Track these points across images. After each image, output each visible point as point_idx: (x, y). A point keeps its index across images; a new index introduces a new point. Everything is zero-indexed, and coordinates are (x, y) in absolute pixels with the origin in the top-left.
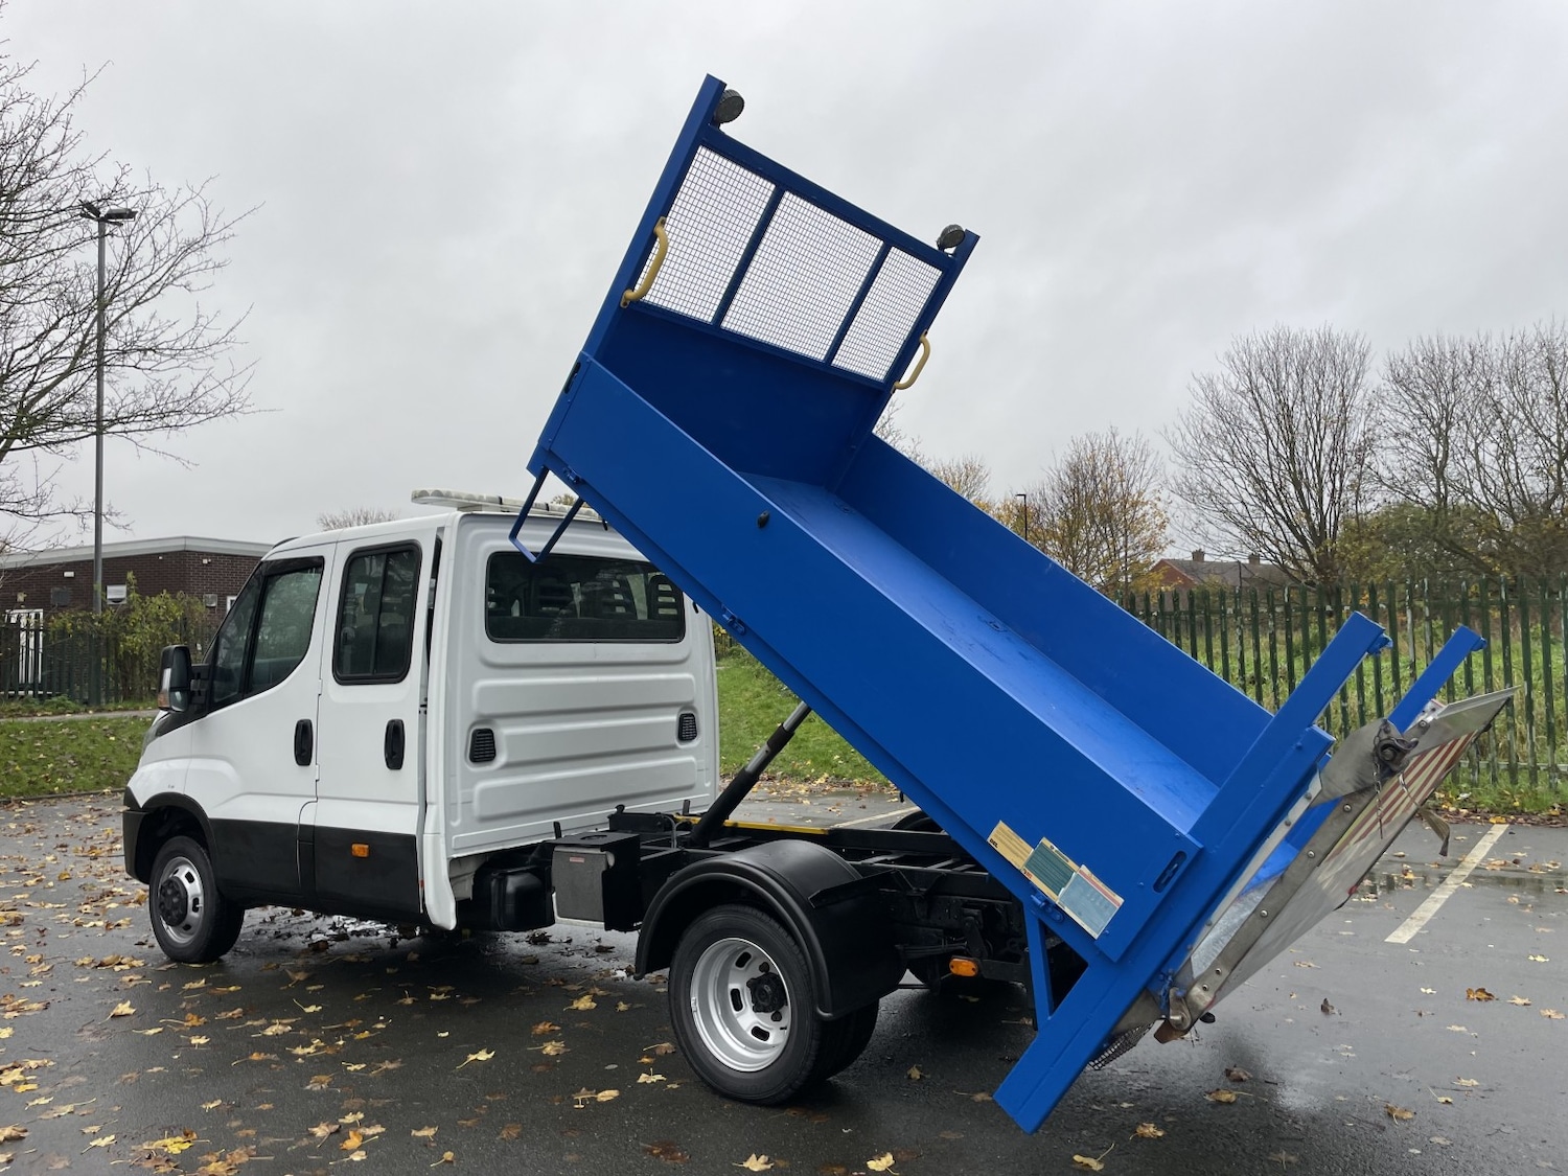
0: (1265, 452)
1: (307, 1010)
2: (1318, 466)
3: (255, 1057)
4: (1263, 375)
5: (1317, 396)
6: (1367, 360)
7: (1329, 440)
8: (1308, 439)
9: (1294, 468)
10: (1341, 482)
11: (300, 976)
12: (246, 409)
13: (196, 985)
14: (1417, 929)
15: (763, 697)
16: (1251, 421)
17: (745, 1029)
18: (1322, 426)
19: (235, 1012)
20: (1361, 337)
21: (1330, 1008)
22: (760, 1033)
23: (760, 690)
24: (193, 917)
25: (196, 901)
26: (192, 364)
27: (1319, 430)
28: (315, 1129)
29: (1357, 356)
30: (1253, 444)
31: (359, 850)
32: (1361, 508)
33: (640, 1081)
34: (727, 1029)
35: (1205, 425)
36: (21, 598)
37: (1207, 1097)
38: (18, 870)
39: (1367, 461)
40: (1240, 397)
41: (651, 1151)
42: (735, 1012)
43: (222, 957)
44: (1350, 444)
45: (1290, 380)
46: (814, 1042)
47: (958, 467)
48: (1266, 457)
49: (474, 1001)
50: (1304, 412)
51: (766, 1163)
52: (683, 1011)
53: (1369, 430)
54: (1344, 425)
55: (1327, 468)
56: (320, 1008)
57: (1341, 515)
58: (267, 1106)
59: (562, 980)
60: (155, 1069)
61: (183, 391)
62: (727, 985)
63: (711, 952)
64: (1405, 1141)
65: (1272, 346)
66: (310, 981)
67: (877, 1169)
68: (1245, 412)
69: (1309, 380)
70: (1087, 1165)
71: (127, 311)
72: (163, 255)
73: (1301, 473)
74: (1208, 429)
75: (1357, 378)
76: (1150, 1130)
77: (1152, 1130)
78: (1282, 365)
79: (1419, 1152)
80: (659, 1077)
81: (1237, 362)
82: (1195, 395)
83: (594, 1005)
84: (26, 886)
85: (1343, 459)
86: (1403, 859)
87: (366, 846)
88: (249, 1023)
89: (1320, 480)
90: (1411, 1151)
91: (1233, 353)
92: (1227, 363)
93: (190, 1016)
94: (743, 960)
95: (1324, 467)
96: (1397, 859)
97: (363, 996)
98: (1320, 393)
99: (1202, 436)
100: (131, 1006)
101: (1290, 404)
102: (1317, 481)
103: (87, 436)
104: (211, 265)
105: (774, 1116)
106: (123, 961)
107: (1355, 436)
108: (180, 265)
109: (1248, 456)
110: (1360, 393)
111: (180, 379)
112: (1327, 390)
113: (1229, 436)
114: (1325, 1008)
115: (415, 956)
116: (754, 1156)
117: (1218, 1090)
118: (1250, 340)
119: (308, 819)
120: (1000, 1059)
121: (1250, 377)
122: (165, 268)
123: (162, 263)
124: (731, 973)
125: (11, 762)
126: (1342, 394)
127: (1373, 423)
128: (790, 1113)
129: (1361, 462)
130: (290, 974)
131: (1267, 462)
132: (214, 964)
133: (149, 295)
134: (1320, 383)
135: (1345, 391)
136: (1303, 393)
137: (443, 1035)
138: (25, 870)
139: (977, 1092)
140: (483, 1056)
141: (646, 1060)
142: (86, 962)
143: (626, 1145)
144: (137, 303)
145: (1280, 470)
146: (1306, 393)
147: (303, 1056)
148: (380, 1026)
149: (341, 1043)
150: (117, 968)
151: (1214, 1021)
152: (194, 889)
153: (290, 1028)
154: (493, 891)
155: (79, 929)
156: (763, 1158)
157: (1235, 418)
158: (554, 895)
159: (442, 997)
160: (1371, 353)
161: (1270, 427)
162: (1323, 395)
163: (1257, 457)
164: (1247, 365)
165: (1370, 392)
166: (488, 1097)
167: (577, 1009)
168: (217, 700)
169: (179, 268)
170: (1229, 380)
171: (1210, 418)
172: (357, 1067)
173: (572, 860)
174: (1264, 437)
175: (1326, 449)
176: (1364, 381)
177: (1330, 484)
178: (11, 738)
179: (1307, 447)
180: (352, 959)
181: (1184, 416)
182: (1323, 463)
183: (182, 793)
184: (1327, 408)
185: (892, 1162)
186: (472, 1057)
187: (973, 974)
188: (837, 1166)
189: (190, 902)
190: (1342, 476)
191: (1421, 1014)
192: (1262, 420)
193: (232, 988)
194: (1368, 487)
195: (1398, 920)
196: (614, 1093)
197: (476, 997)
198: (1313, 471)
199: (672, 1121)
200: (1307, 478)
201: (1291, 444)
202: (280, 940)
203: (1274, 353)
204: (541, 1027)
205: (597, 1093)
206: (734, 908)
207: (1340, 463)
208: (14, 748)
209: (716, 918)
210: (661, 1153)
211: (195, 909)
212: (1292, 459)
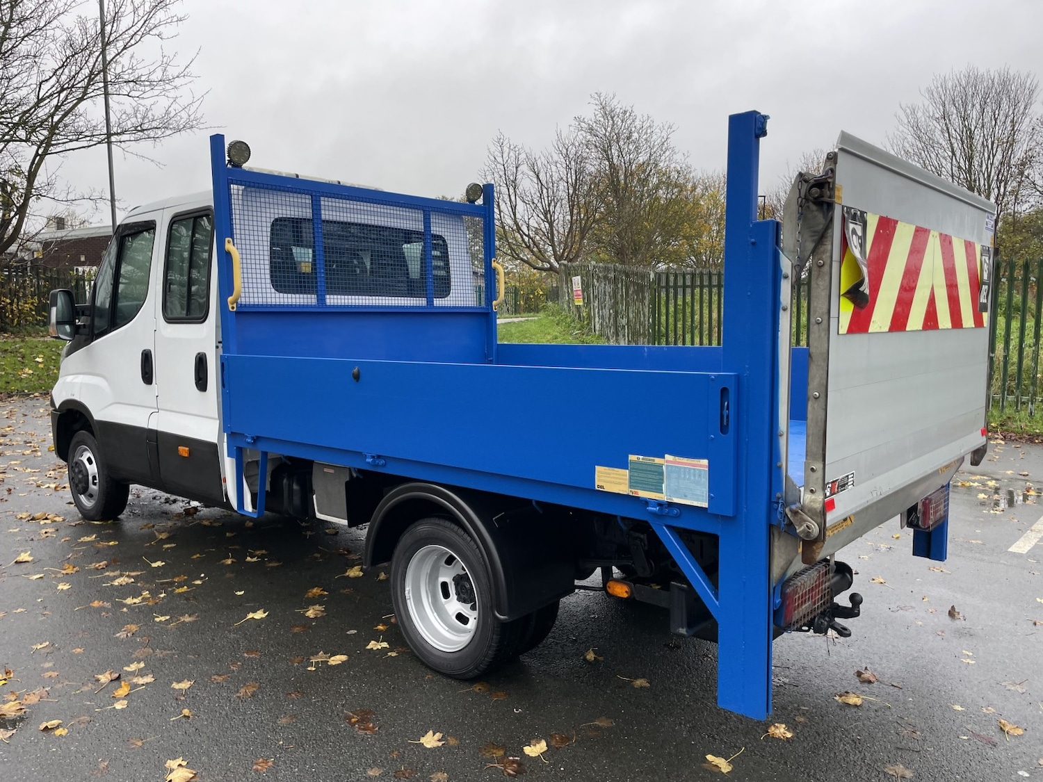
0: (949, 165)
1: (154, 565)
2: (989, 176)
3: (96, 604)
4: (955, 105)
5: (994, 123)
6: (1035, 95)
7: (999, 157)
8: (983, 154)
9: (970, 177)
10: (1005, 188)
11: (163, 536)
12: (201, 126)
13: (88, 539)
14: (1036, 541)
15: (559, 339)
16: (941, 141)
17: (451, 614)
18: (995, 145)
19: (101, 564)
20: (1031, 77)
21: (956, 614)
22: (462, 618)
23: (558, 334)
24: (94, 489)
25: (94, 478)
26: (167, 94)
27: (992, 148)
28: (100, 676)
29: (1027, 91)
30: (941, 159)
31: (183, 451)
32: (1018, 208)
33: (368, 647)
34: (435, 614)
35: (906, 145)
36: (83, 259)
37: (837, 698)
38: (26, 442)
39: (1026, 173)
40: (935, 122)
41: (350, 718)
42: (443, 600)
43: (119, 517)
44: (1015, 159)
45: (974, 110)
46: (495, 636)
47: (718, 176)
48: (950, 169)
49: (276, 564)
50: (982, 134)
51: (439, 740)
52: (399, 597)
53: (1030, 150)
54: (1011, 145)
55: (995, 178)
56: (164, 563)
57: (1002, 213)
58: (79, 650)
59: (347, 551)
60: (19, 610)
61: (158, 112)
62: (437, 578)
63: (420, 554)
64: (1014, 761)
65: (964, 83)
66: (168, 540)
67: (531, 755)
68: (937, 135)
69: (988, 109)
70: (716, 766)
71: (119, 54)
72: (141, 12)
73: (975, 181)
74: (908, 148)
75: (1025, 108)
76: (780, 731)
77: (782, 730)
78: (970, 98)
79: (1027, 775)
80: (385, 645)
81: (935, 95)
82: (900, 121)
83: (361, 574)
84: (23, 454)
85: (1008, 171)
86: (1027, 478)
87: (187, 449)
88: (107, 574)
89: (989, 186)
90: (1020, 773)
91: (933, 88)
92: (927, 96)
93: (67, 566)
94: (450, 560)
95: (993, 177)
96: (1023, 477)
97: (198, 555)
98: (996, 120)
99: (903, 152)
100: (30, 555)
101: (973, 128)
102: (986, 187)
103: (95, 145)
104: (175, 19)
105: (463, 690)
106: (48, 517)
107: (1019, 153)
108: (153, 19)
109: (936, 168)
110: (1027, 120)
111: (157, 104)
112: (1002, 118)
113: (923, 152)
114: (952, 613)
115: (251, 524)
116: (431, 732)
117: (847, 692)
118: (946, 78)
119: (153, 425)
120: (665, 645)
121: (944, 106)
122: (142, 22)
123: (140, 18)
124: (441, 568)
125: (52, 367)
126: (1012, 121)
127: (1034, 143)
128: (477, 688)
129: (1021, 173)
130: (157, 534)
131: (950, 172)
132: (109, 522)
133: (133, 42)
134: (997, 112)
135: (1015, 118)
136: (983, 120)
137: (239, 593)
138: (31, 443)
139: (637, 678)
140: (259, 615)
141: (380, 627)
142: (24, 517)
143: (333, 712)
144: (125, 48)
145: (959, 178)
146: (986, 120)
147: (128, 606)
148: (199, 582)
149: (162, 595)
150: (42, 522)
151: (849, 635)
152: (92, 469)
153: (133, 580)
154: (284, 486)
155: (38, 489)
156: (438, 735)
157: (930, 139)
158: (314, 496)
159: (255, 559)
160: (1038, 89)
161: (955, 145)
162: (998, 121)
163: (943, 169)
164: (943, 98)
165: (1034, 119)
166: (246, 655)
167: (348, 576)
168: (96, 332)
169: (152, 21)
170: (927, 109)
171: (910, 138)
172: (163, 619)
173: (326, 470)
174: (950, 154)
175: (996, 163)
176: (1030, 111)
177: (996, 190)
178: (53, 351)
179: (982, 161)
180: (206, 523)
181: (890, 137)
182: (993, 174)
183: (79, 400)
184: (1000, 131)
185: (546, 748)
186: (250, 616)
187: (625, 595)
188: (498, 748)
189: (90, 478)
190: (1006, 184)
191: (1035, 624)
192: (950, 140)
193: (111, 543)
194: (1025, 192)
195: (1021, 531)
196: (344, 658)
197: (278, 561)
198: (985, 180)
199: (379, 689)
200: (980, 185)
201: (970, 159)
202: (167, 504)
203: (964, 88)
204: (315, 590)
205: (330, 657)
206: (437, 521)
207: (1005, 174)
208: (54, 357)
209: (423, 528)
210: (357, 721)
211: (94, 484)
212: (969, 171)
